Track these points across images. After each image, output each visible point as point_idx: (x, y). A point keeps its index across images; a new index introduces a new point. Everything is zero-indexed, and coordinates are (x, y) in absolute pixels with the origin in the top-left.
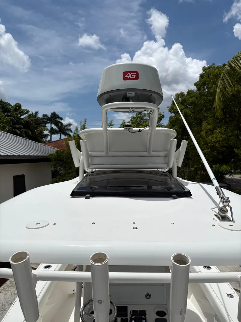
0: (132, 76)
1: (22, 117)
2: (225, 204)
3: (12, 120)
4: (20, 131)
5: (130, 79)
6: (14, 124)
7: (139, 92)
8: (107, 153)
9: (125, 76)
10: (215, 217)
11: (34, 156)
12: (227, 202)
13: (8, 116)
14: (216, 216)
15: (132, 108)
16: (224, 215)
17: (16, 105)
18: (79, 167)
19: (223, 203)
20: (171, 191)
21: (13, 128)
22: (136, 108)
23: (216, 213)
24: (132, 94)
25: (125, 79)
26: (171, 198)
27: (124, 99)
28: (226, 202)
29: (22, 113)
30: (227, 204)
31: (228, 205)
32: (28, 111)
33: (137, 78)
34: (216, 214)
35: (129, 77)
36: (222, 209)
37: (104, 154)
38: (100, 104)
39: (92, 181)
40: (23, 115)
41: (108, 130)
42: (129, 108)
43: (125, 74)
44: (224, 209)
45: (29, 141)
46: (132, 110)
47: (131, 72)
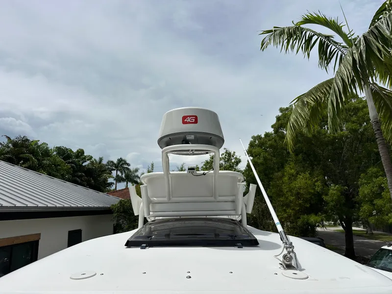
0: (191, 120)
1: (84, 164)
2: (288, 250)
3: (72, 167)
4: (81, 180)
5: (189, 123)
6: (75, 171)
7: (198, 135)
8: (169, 199)
9: (184, 120)
10: (280, 266)
11: (94, 207)
12: (291, 248)
13: (69, 163)
14: (281, 264)
15: (192, 150)
16: (288, 263)
17: (78, 151)
18: (138, 216)
19: (287, 249)
20: (236, 239)
21: (73, 176)
22: (196, 150)
23: (281, 261)
24: (192, 137)
25: (184, 123)
26: (236, 248)
27: (184, 142)
28: (289, 247)
29: (84, 160)
30: (291, 250)
31: (293, 251)
32: (91, 157)
33: (196, 122)
34: (281, 263)
35: (188, 121)
36: (286, 255)
37: (166, 199)
38: (161, 147)
39: (152, 230)
40: (86, 161)
41: (170, 173)
42: (188, 151)
43: (184, 118)
44: (289, 256)
45: (91, 191)
46: (191, 153)
47: (190, 116)
